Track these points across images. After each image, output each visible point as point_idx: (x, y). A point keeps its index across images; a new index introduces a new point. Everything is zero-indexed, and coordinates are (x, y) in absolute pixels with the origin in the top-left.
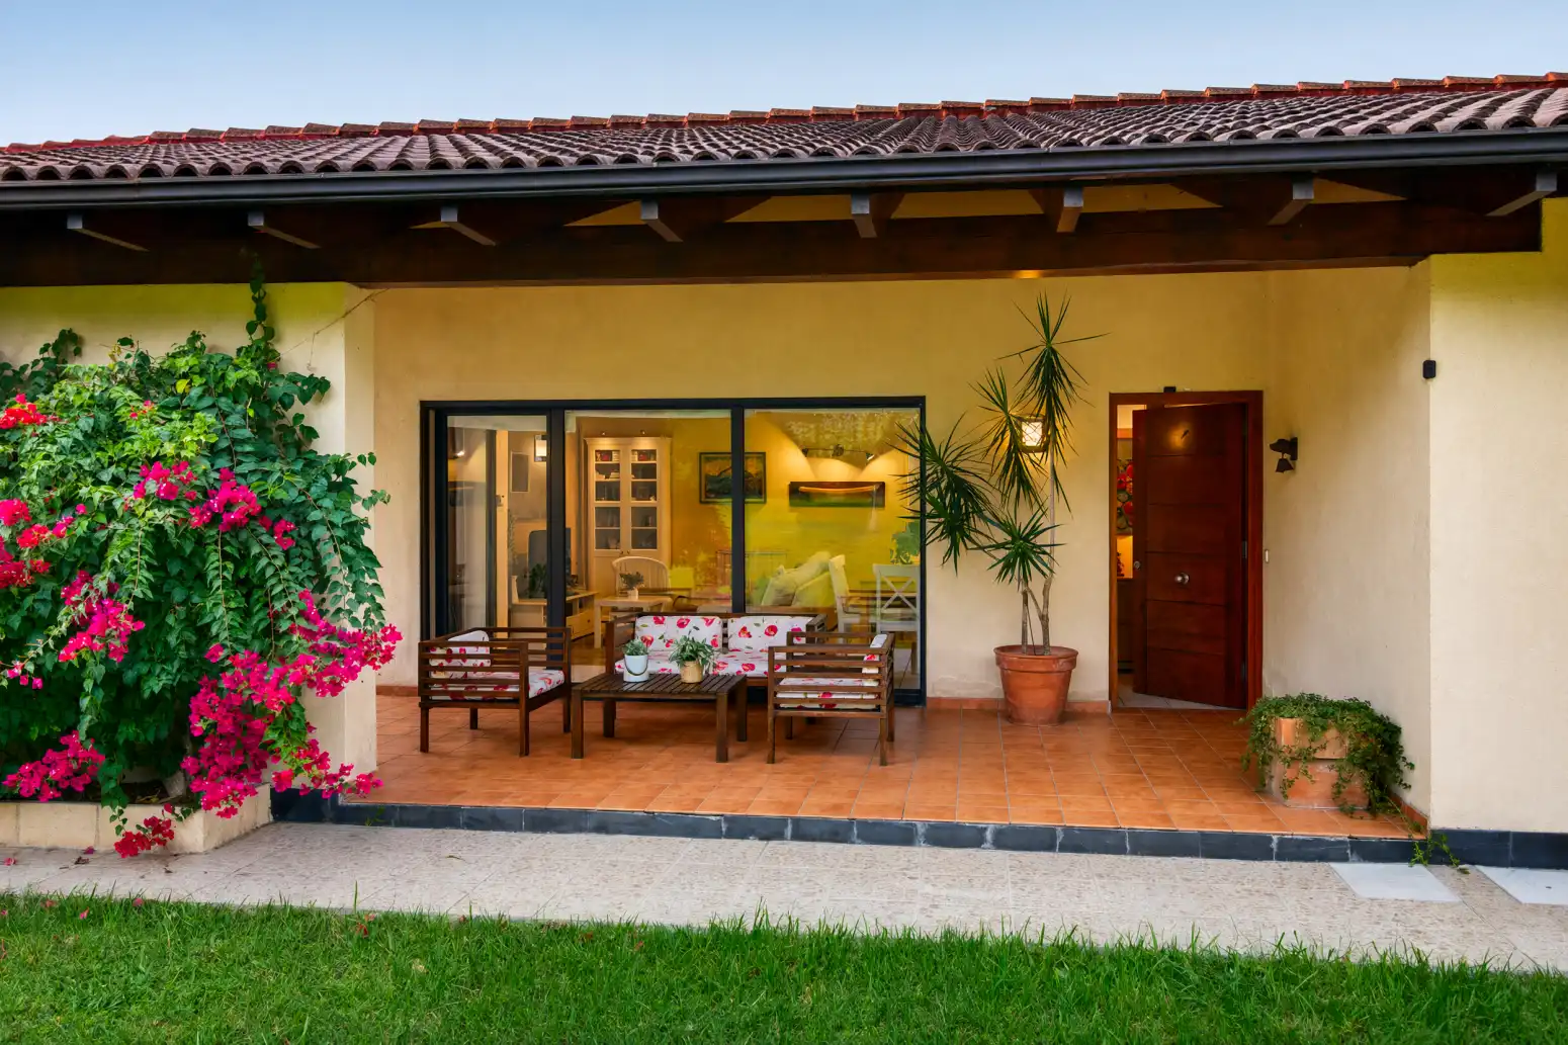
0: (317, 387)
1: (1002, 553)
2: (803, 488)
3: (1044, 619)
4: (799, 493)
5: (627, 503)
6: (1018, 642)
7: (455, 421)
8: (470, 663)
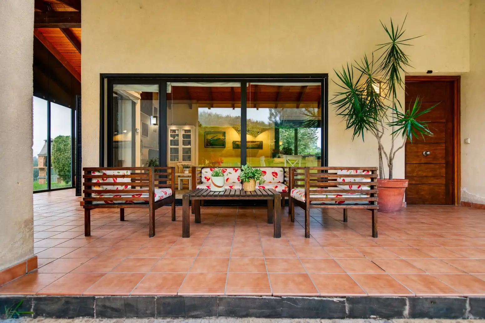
2: (235, 143)
5: (181, 147)
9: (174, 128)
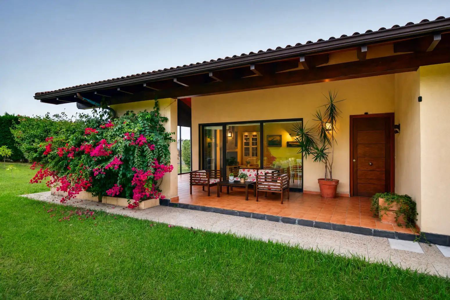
0: (166, 120)
1: (316, 155)
2: (290, 143)
3: (331, 172)
4: (289, 145)
5: (251, 146)
6: (324, 178)
7: (207, 128)
8: (201, 176)
9: (246, 134)
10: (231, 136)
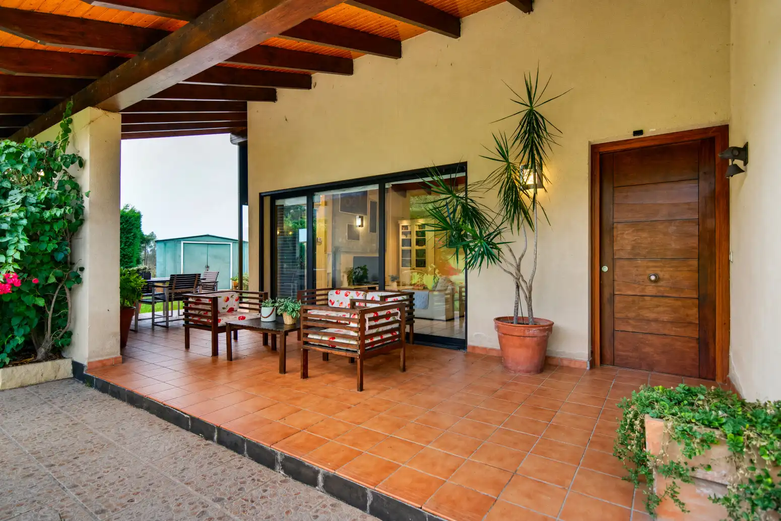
5: (414, 248)
6: (511, 314)
9: (405, 223)
10: (362, 226)
